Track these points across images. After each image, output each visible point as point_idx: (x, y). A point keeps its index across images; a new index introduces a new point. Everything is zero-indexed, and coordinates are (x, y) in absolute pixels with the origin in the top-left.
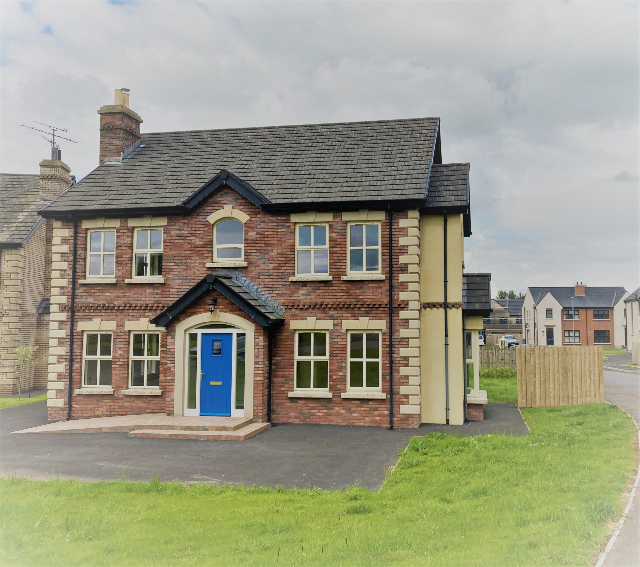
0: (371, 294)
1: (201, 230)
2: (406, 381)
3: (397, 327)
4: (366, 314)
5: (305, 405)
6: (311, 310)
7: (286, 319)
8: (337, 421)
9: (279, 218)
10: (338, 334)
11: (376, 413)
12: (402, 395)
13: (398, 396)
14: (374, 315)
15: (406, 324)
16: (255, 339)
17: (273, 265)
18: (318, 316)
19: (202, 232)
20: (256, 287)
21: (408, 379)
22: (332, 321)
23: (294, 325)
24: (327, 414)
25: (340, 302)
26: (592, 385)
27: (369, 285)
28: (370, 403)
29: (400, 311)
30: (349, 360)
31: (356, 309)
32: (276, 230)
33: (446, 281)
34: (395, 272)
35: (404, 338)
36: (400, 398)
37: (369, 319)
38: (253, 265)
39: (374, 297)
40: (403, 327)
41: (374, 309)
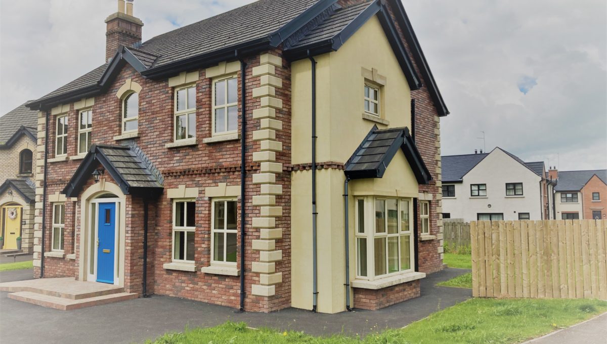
0: (228, 156)
1: (112, 105)
2: (257, 256)
3: (250, 194)
4: (225, 179)
5: (177, 277)
6: (182, 177)
7: (165, 187)
8: (200, 297)
9: (161, 85)
10: (202, 202)
11: (231, 291)
12: (254, 273)
13: (251, 274)
14: (232, 180)
15: (258, 189)
16: (126, 207)
17: (156, 133)
18: (188, 183)
19: (113, 107)
20: (145, 157)
21: (259, 254)
22: (198, 188)
23: (171, 193)
24: (193, 289)
25: (203, 168)
26: (593, 273)
27: (227, 147)
28: (226, 280)
29: (254, 175)
30: (213, 231)
31: (216, 175)
32: (158, 97)
33: (314, 137)
34: (249, 129)
35: (256, 206)
36: (252, 276)
37: (227, 185)
38: (144, 135)
39: (231, 160)
40: (255, 193)
41: (231, 173)
